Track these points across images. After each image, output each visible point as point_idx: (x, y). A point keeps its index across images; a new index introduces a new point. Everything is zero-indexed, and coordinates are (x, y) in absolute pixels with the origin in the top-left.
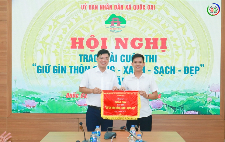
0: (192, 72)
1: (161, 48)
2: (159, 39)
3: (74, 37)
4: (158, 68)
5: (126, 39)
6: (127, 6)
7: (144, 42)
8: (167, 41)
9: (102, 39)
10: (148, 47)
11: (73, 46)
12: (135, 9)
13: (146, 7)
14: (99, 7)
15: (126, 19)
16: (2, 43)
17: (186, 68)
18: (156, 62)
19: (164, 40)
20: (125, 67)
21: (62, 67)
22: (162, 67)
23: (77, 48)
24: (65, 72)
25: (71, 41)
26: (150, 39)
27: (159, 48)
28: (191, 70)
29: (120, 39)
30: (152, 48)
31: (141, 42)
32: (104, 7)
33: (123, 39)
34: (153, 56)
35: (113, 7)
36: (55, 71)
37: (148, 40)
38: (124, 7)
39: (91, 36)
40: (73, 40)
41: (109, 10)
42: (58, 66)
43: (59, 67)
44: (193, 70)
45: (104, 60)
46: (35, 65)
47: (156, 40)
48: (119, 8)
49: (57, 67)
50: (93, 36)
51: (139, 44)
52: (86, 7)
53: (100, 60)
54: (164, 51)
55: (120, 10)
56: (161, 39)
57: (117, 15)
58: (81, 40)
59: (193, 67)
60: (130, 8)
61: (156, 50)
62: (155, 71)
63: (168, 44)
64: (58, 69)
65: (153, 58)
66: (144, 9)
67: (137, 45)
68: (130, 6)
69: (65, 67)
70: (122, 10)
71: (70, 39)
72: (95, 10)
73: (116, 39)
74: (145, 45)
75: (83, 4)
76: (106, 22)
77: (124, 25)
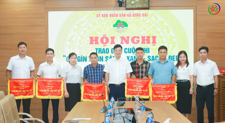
0: (174, 59)
1: (152, 43)
2: (151, 37)
3: (92, 36)
4: (150, 57)
5: (128, 37)
6: (128, 15)
7: (141, 39)
8: (156, 38)
9: (111, 37)
10: (143, 42)
11: (91, 43)
12: (134, 16)
13: (142, 15)
14: (109, 15)
15: (128, 23)
16: (42, 41)
17: (170, 57)
18: (149, 53)
19: (154, 38)
20: (127, 57)
21: (84, 57)
22: (153, 56)
23: (94, 44)
24: (86, 61)
25: (90, 39)
26: (145, 37)
27: (151, 43)
28: (173, 58)
29: (124, 37)
30: (146, 43)
31: (138, 39)
32: (113, 15)
33: (126, 37)
34: (147, 48)
35: (119, 15)
36: (79, 60)
37: (143, 38)
38: (126, 15)
39: (104, 35)
40: (91, 38)
41: (116, 17)
42: (81, 56)
43: (82, 57)
44: (175, 58)
45: (118, 52)
46: (65, 56)
47: (148, 37)
48: (123, 16)
49: (80, 58)
50: (105, 35)
51: (137, 40)
52: (99, 15)
53: (116, 52)
54: (155, 45)
55: (124, 17)
56: (152, 37)
57: (122, 21)
58: (97, 38)
59: (175, 56)
60: (130, 16)
61: (149, 44)
62: (148, 59)
63: (157, 40)
64: (81, 59)
65: (147, 50)
66: (140, 16)
67: (136, 41)
68: (130, 14)
69: (86, 57)
70: (125, 17)
71: (89, 38)
72: (106, 18)
73: (121, 37)
74: (141, 41)
75: (97, 14)
76: (114, 26)
77: (127, 27)
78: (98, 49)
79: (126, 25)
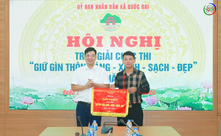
0: (186, 69)
1: (155, 46)
2: (153, 37)
3: (71, 35)
4: (152, 65)
5: (121, 38)
6: (121, 6)
7: (139, 41)
8: (160, 40)
9: (98, 37)
10: (142, 45)
11: (70, 45)
12: (130, 9)
13: (140, 7)
14: (94, 7)
15: (121, 18)
17: (180, 66)
18: (150, 59)
19: (158, 39)
20: (120, 64)
21: (59, 64)
22: (156, 65)
23: (74, 46)
24: (62, 70)
25: (67, 40)
26: (144, 37)
27: (153, 46)
28: (184, 67)
29: (115, 37)
30: (146, 46)
31: (136, 41)
32: (100, 6)
33: (118, 38)
34: (147, 53)
35: (108, 7)
37: (142, 38)
38: (119, 7)
39: (87, 34)
40: (70, 38)
41: (104, 10)
42: (54, 64)
43: (56, 65)
44: (186, 67)
45: (90, 58)
46: (33, 63)
47: (150, 38)
48: (114, 8)
49: (53, 65)
50: (89, 34)
51: (133, 42)
52: (81, 7)
54: (158, 49)
55: (115, 9)
56: (155, 37)
57: (112, 15)
58: (77, 38)
59: (186, 64)
60: (124, 8)
61: (150, 48)
62: (149, 68)
63: (161, 42)
64: (55, 66)
65: (147, 56)
66: (138, 8)
67: (132, 43)
68: (124, 5)
69: (62, 64)
70: (117, 9)
71: (67, 37)
72: (91, 10)
73: (111, 37)
74: (139, 43)
75: (79, 4)
76: (102, 21)
77: (119, 24)
78: (78, 53)
79: (119, 21)
